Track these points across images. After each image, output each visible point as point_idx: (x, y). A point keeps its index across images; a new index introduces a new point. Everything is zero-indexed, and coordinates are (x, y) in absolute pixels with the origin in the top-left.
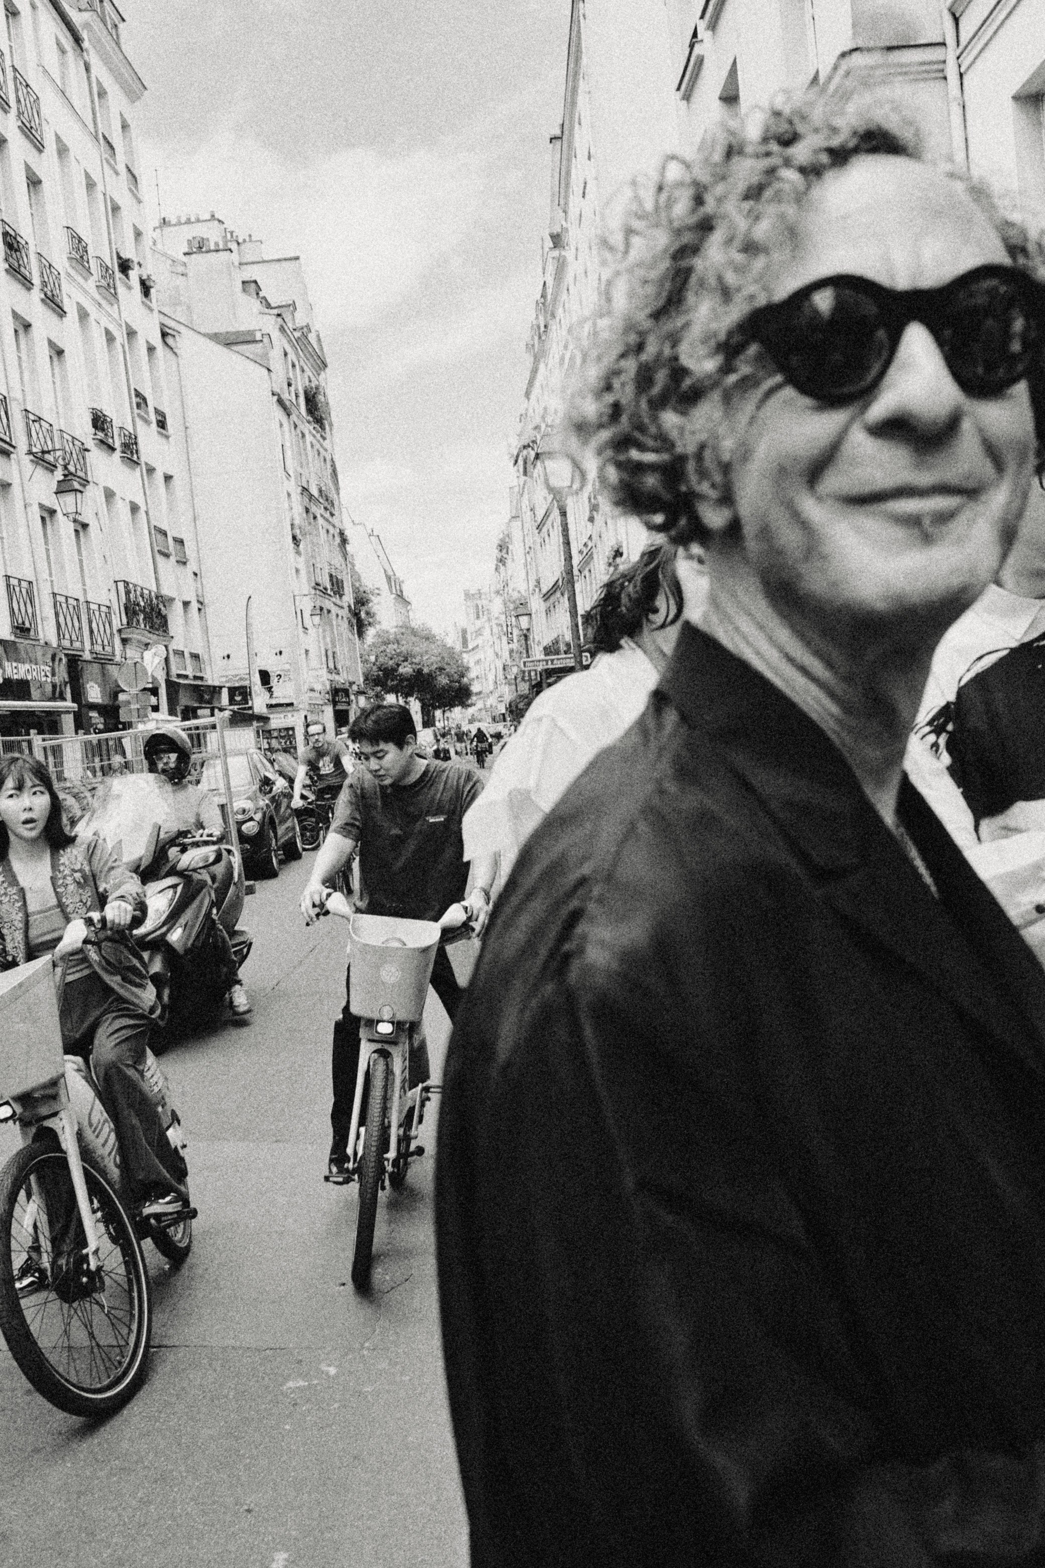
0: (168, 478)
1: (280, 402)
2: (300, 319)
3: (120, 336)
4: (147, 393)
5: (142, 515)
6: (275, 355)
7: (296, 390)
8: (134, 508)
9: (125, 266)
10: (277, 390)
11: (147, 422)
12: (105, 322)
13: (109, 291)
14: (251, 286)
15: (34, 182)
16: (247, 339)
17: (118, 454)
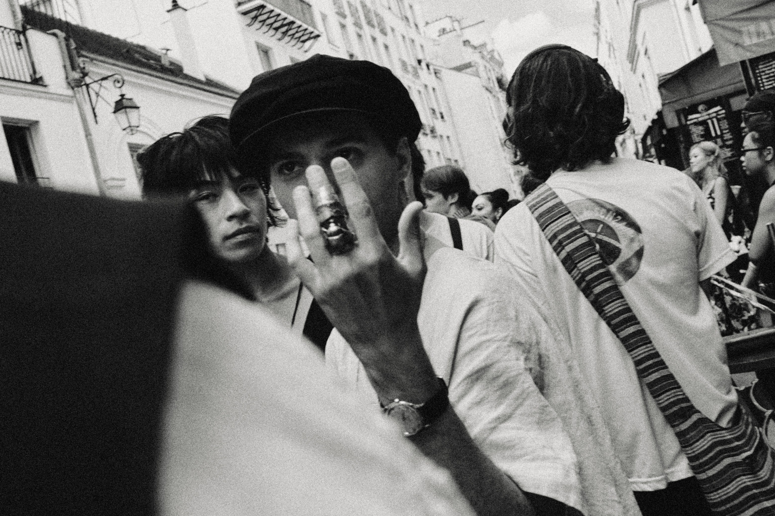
0: (448, 137)
1: (487, 89)
2: (489, 47)
3: (422, 90)
4: (435, 107)
5: (441, 155)
6: (481, 69)
7: (493, 81)
8: (438, 153)
9: (419, 62)
10: (484, 84)
11: (437, 118)
12: (417, 87)
13: (416, 74)
14: (466, 43)
15: (386, 47)
16: (468, 66)
17: (429, 136)
